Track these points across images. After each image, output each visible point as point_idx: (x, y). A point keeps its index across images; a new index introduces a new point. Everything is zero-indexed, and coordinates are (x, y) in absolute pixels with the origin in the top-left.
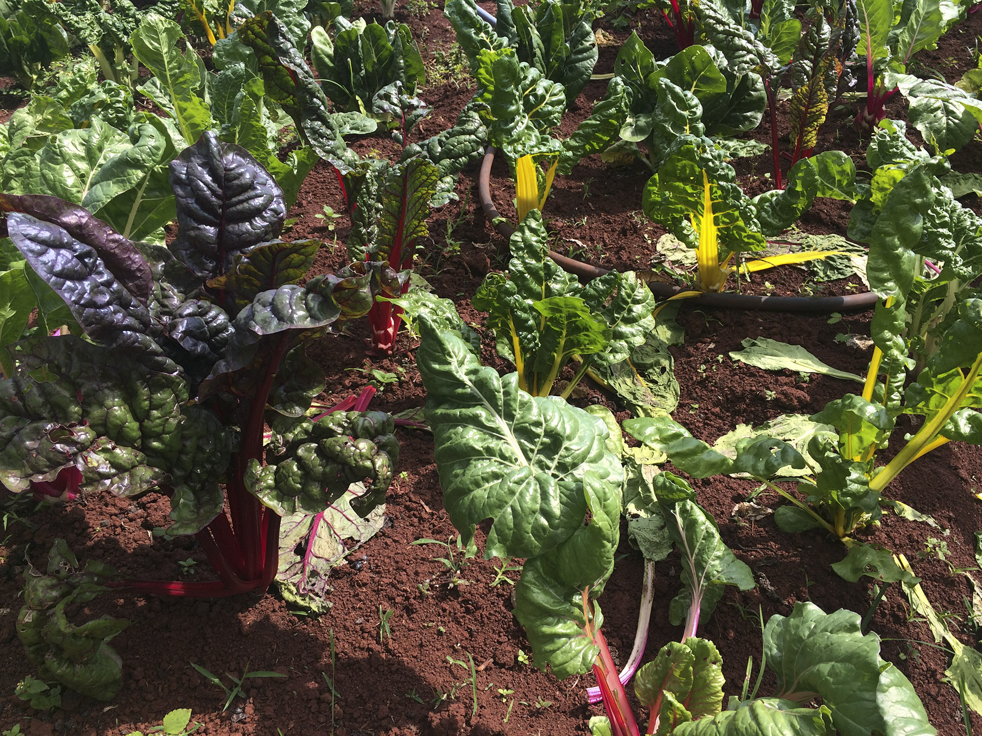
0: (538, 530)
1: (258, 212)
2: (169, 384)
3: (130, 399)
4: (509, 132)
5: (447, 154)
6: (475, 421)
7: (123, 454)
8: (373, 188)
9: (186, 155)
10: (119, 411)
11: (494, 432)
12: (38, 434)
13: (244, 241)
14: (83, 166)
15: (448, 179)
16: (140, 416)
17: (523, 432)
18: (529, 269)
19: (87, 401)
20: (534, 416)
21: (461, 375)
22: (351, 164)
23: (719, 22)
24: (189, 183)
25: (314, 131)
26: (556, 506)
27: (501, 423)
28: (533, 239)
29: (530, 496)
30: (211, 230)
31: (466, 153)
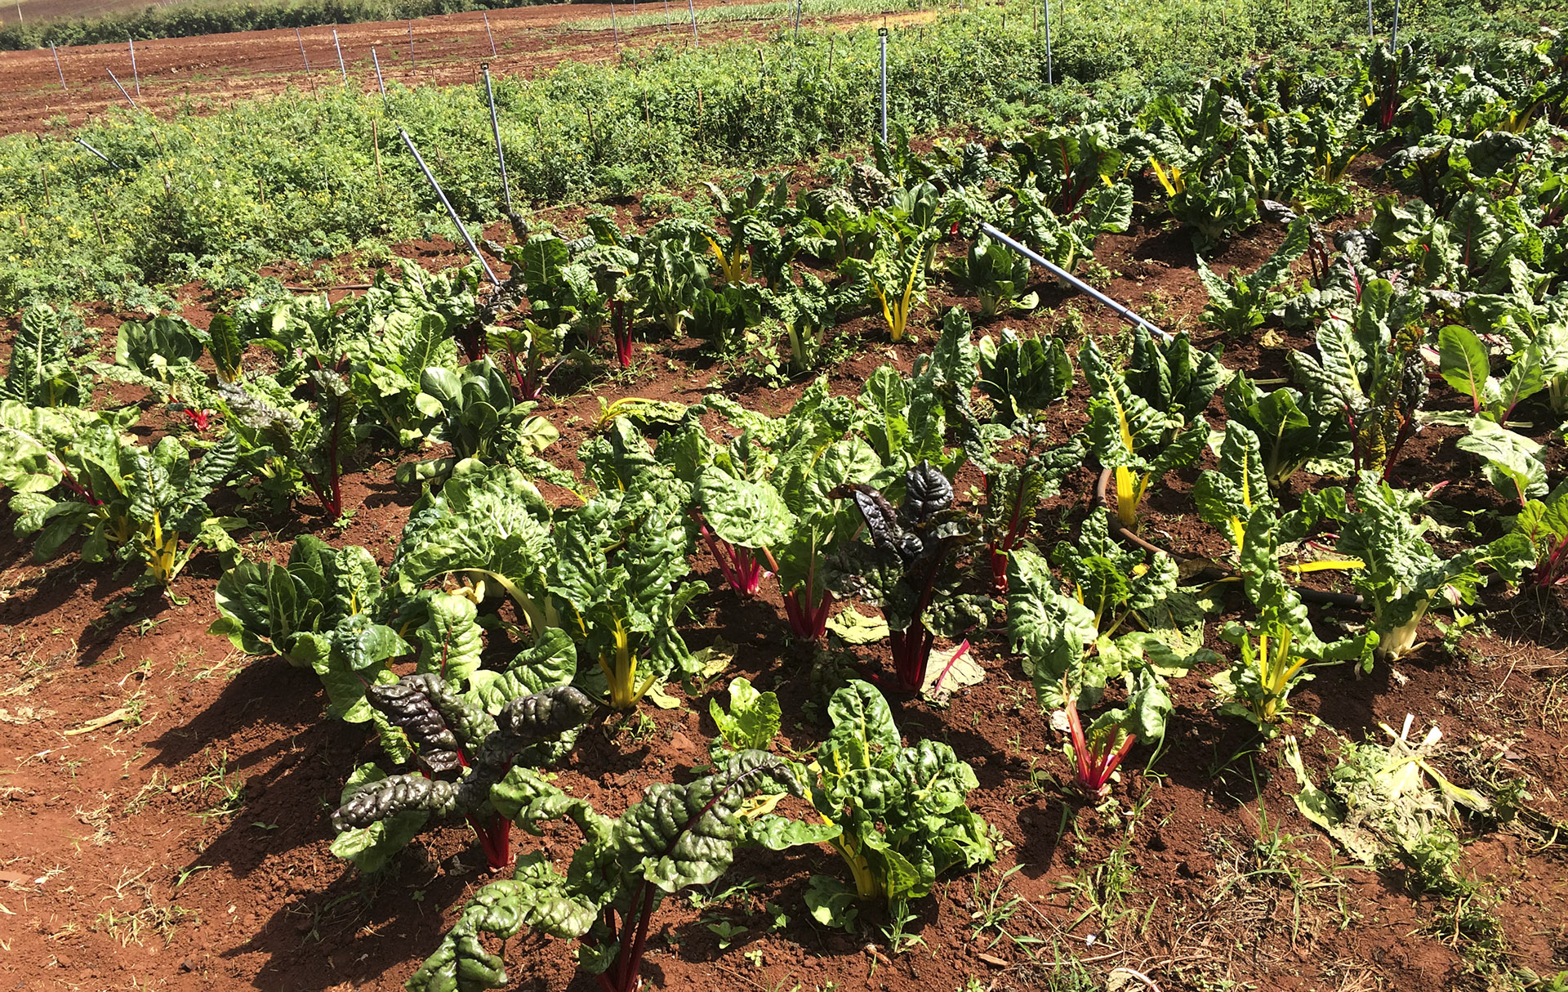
0: (1044, 645)
1: (942, 496)
2: (897, 567)
3: (881, 572)
4: (1105, 451)
5: (1055, 465)
6: (1026, 600)
7: (877, 591)
8: (1003, 484)
9: (914, 470)
10: (877, 574)
11: (1034, 605)
12: (847, 578)
13: (935, 508)
14: (847, 461)
15: (1055, 481)
16: (884, 578)
17: (1048, 608)
18: (1092, 543)
19: (867, 569)
20: (1054, 601)
21: (1024, 580)
22: (991, 467)
23: (1312, 370)
24: (914, 482)
25: (971, 447)
26: (1053, 637)
27: (1038, 602)
28: (1097, 525)
29: (1043, 631)
30: (920, 503)
31: (1069, 465)
